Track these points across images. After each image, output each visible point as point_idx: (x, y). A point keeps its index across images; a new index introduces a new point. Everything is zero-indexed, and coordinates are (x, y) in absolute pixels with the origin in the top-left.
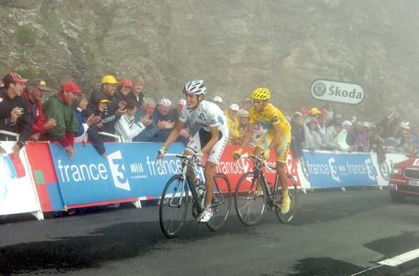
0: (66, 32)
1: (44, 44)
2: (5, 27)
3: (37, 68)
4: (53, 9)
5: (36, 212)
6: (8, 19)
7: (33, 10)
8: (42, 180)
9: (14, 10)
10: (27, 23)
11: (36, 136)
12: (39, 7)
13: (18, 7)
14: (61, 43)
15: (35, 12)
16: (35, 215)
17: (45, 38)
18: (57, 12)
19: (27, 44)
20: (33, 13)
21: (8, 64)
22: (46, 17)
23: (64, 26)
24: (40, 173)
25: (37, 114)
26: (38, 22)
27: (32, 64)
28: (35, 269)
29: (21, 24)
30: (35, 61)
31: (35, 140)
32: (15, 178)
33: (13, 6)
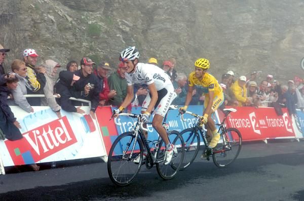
0: (121, 27)
1: (106, 36)
2: (79, 25)
3: (101, 54)
4: (112, 11)
5: (103, 157)
6: (81, 20)
7: (98, 13)
8: (107, 134)
9: (86, 13)
10: (94, 22)
11: (103, 102)
12: (103, 10)
13: (88, 11)
14: (118, 35)
15: (100, 14)
16: (103, 158)
17: (106, 32)
18: (115, 13)
19: (94, 37)
20: (98, 14)
21: (82, 51)
22: (107, 16)
23: (120, 23)
24: (105, 128)
25: (104, 87)
26: (102, 20)
27: (98, 51)
28: (105, 197)
29: (90, 22)
30: (100, 48)
31: (102, 105)
32: (89, 132)
33: (85, 10)
